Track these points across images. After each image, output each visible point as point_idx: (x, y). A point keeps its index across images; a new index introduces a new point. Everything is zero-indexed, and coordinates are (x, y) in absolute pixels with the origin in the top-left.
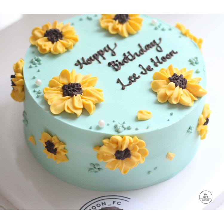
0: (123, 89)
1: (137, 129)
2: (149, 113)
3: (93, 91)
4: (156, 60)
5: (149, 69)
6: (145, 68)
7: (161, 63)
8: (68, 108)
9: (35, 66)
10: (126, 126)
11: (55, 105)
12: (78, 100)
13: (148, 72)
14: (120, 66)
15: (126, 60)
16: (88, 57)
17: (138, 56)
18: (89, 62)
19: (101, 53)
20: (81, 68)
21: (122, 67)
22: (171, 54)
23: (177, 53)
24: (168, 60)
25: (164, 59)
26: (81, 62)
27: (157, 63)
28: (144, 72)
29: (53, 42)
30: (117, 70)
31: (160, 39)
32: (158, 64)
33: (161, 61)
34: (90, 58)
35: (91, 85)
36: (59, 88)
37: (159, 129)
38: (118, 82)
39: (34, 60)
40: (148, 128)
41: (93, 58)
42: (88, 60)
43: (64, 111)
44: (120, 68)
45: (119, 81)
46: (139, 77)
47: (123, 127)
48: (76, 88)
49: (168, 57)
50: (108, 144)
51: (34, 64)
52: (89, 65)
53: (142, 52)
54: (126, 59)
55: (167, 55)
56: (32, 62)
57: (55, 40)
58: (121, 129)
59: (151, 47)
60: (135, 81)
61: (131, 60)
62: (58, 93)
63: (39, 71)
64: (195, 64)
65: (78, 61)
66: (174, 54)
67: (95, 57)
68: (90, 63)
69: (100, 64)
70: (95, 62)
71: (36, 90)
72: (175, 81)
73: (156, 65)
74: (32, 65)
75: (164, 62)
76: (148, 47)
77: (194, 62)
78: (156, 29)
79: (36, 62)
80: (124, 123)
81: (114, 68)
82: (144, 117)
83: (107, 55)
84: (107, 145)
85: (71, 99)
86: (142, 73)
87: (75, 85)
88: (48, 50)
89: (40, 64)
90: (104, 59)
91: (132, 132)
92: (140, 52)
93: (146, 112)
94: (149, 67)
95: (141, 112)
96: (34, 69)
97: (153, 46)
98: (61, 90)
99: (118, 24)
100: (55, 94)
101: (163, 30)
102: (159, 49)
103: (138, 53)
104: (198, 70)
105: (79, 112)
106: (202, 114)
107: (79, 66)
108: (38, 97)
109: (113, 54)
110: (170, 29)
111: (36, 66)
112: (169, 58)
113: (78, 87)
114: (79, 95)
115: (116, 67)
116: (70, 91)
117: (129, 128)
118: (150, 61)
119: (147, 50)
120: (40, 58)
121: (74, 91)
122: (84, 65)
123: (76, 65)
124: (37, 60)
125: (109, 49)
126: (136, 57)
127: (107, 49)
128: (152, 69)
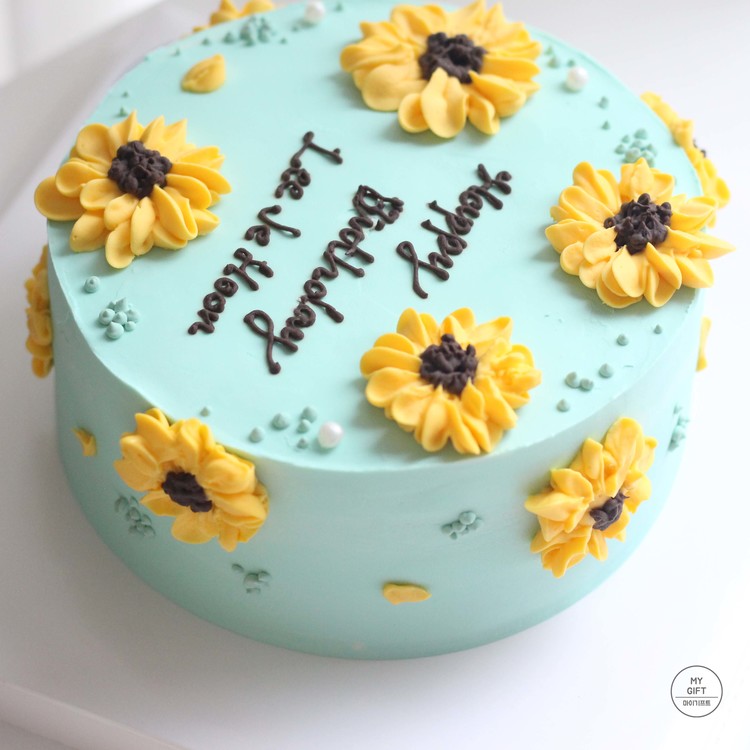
0: (308, 137)
4: (252, 274)
5: (260, 234)
6: (273, 235)
7: (228, 270)
13: (258, 223)
17: (318, 273)
22: (208, 318)
23: (192, 331)
24: (211, 290)
28: (271, 217)
30: (363, 191)
31: (274, 369)
32: (238, 264)
33: (232, 277)
34: (475, 215)
38: (336, 152)
44: (355, 206)
45: (335, 157)
46: (278, 195)
49: (213, 303)
55: (220, 309)
59: (292, 321)
60: (285, 177)
61: (333, 245)
63: (606, 126)
65: (506, 190)
66: (198, 320)
68: (465, 196)
70: (451, 205)
73: (241, 254)
75: (220, 276)
76: (300, 321)
81: (374, 195)
83: (426, 246)
86: (275, 210)
90: (427, 225)
92: (321, 288)
97: (286, 331)
102: (259, 324)
103: (322, 281)
107: (492, 174)
109: (405, 251)
115: (369, 203)
123: (505, 176)
127: (439, 266)
128: (248, 237)
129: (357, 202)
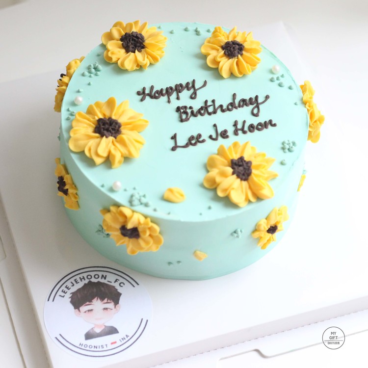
0: (174, 149)
1: (155, 210)
2: (182, 195)
3: (129, 140)
4: (239, 126)
5: (224, 135)
6: (219, 131)
7: (244, 132)
8: (90, 150)
9: (90, 74)
10: (144, 200)
11: (76, 140)
12: (106, 144)
13: (220, 138)
14: (190, 117)
15: (202, 112)
16: (159, 89)
17: (223, 111)
18: (157, 95)
19: (179, 88)
20: (142, 100)
21: (192, 119)
22: (266, 125)
23: (275, 125)
24: (256, 131)
25: (252, 128)
26: (147, 91)
27: (240, 130)
28: (214, 136)
29: (127, 52)
30: (182, 121)
31: (267, 97)
32: (240, 132)
33: (246, 129)
34: (162, 90)
35: (136, 130)
36: (94, 118)
37: (182, 220)
38: (172, 138)
39: (92, 66)
40: (169, 214)
41: (164, 92)
42: (157, 92)
43: (83, 152)
44: (189, 119)
45: (174, 137)
46: (203, 141)
47: (140, 200)
48: (112, 127)
49: (260, 127)
50: (114, 213)
51: (90, 72)
52: (154, 100)
53: (230, 107)
54: (204, 110)
55: (260, 124)
56: (89, 68)
57: (131, 49)
58: (136, 202)
59: (247, 105)
60: (195, 144)
61: (209, 114)
62: (90, 125)
63: (89, 84)
64: (287, 150)
65: (144, 89)
66: (269, 126)
67: (169, 91)
68: (156, 98)
69: (168, 104)
70: (164, 99)
71: (70, 109)
72: (236, 167)
73: (236, 133)
74: (87, 73)
75: (249, 133)
76: (244, 103)
77: (287, 147)
78: (272, 80)
79: (93, 70)
80: (144, 196)
81: (181, 117)
82: (172, 197)
83: (185, 94)
84: (112, 213)
85: (98, 140)
86: (211, 137)
87: (114, 124)
88: (114, 60)
89: (96, 75)
90: (178, 98)
91: (148, 211)
92: (228, 106)
93: (178, 193)
94: (225, 131)
95: (171, 190)
96: (86, 80)
97: (251, 104)
98: (96, 123)
99: (222, 57)
100: (85, 125)
101: (280, 85)
102: (255, 111)
103: (225, 107)
104: (284, 160)
105: (98, 161)
106: (266, 219)
107: (140, 97)
108: (68, 119)
109: (193, 96)
110: (290, 88)
111: (90, 76)
112: (259, 130)
113: (115, 127)
114: (111, 138)
115: (184, 116)
116: (103, 128)
117: (146, 205)
118: (233, 123)
119: (239, 106)
120: (100, 67)
121: (108, 130)
122: (148, 98)
123: (138, 93)
124: (96, 68)
125: (193, 86)
126: (219, 111)
127: (190, 85)
128: (227, 137)
129: (187, 119)
